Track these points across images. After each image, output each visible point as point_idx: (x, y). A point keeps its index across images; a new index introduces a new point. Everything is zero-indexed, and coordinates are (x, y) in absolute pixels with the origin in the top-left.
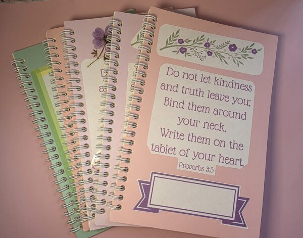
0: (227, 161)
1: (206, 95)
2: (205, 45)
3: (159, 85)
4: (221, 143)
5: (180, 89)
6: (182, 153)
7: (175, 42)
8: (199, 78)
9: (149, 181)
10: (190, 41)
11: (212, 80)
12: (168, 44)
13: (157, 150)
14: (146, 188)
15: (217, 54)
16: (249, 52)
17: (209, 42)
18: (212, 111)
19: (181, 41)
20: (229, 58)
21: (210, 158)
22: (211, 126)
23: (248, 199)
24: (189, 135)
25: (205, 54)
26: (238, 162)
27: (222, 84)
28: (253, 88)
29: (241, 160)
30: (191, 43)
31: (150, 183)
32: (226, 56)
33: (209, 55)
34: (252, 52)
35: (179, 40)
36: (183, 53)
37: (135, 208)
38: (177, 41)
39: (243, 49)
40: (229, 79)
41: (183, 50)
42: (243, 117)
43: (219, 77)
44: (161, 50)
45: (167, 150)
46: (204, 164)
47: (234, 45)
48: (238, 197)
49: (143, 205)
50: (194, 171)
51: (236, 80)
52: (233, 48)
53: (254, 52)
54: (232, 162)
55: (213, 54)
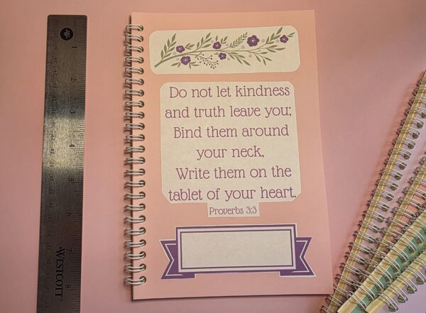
0: (273, 195)
1: (228, 112)
2: (214, 47)
3: (163, 113)
4: (260, 173)
5: (191, 112)
6: (211, 195)
7: (172, 52)
8: (214, 92)
9: (175, 239)
10: (192, 46)
11: (233, 92)
12: (165, 57)
13: (177, 198)
14: (173, 249)
15: (233, 54)
16: (277, 41)
17: (219, 41)
18: (240, 133)
19: (180, 49)
20: (250, 56)
21: (249, 195)
22: (242, 152)
23: (309, 239)
24: (216, 171)
25: (216, 58)
26: (288, 193)
27: (247, 94)
28: (292, 89)
29: (291, 189)
30: (194, 48)
31: (176, 242)
32: (246, 55)
33: (221, 59)
34: (282, 41)
35: (177, 48)
36: (186, 63)
37: (164, 277)
38: (175, 49)
39: (268, 40)
40: (256, 85)
41: (186, 61)
42: (284, 132)
43: (241, 85)
44: (156, 66)
45: (191, 195)
46: (243, 204)
47: (254, 37)
48: (296, 239)
49: (173, 271)
50: (231, 215)
51: (265, 84)
52: (253, 41)
53: (284, 39)
54: (279, 195)
55: (228, 56)
